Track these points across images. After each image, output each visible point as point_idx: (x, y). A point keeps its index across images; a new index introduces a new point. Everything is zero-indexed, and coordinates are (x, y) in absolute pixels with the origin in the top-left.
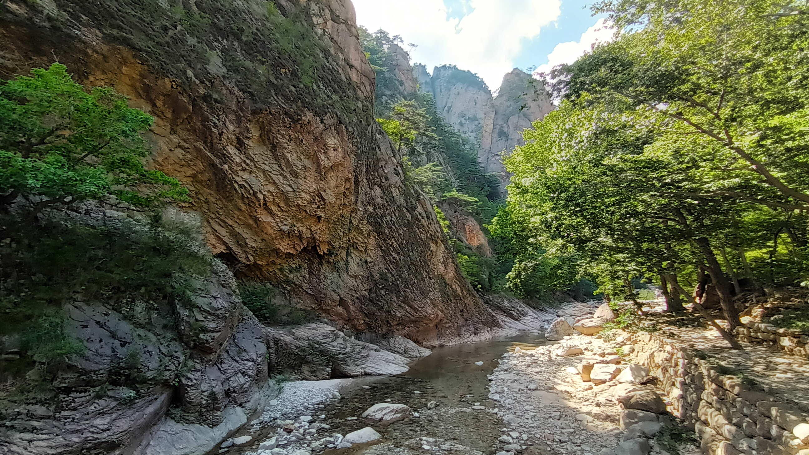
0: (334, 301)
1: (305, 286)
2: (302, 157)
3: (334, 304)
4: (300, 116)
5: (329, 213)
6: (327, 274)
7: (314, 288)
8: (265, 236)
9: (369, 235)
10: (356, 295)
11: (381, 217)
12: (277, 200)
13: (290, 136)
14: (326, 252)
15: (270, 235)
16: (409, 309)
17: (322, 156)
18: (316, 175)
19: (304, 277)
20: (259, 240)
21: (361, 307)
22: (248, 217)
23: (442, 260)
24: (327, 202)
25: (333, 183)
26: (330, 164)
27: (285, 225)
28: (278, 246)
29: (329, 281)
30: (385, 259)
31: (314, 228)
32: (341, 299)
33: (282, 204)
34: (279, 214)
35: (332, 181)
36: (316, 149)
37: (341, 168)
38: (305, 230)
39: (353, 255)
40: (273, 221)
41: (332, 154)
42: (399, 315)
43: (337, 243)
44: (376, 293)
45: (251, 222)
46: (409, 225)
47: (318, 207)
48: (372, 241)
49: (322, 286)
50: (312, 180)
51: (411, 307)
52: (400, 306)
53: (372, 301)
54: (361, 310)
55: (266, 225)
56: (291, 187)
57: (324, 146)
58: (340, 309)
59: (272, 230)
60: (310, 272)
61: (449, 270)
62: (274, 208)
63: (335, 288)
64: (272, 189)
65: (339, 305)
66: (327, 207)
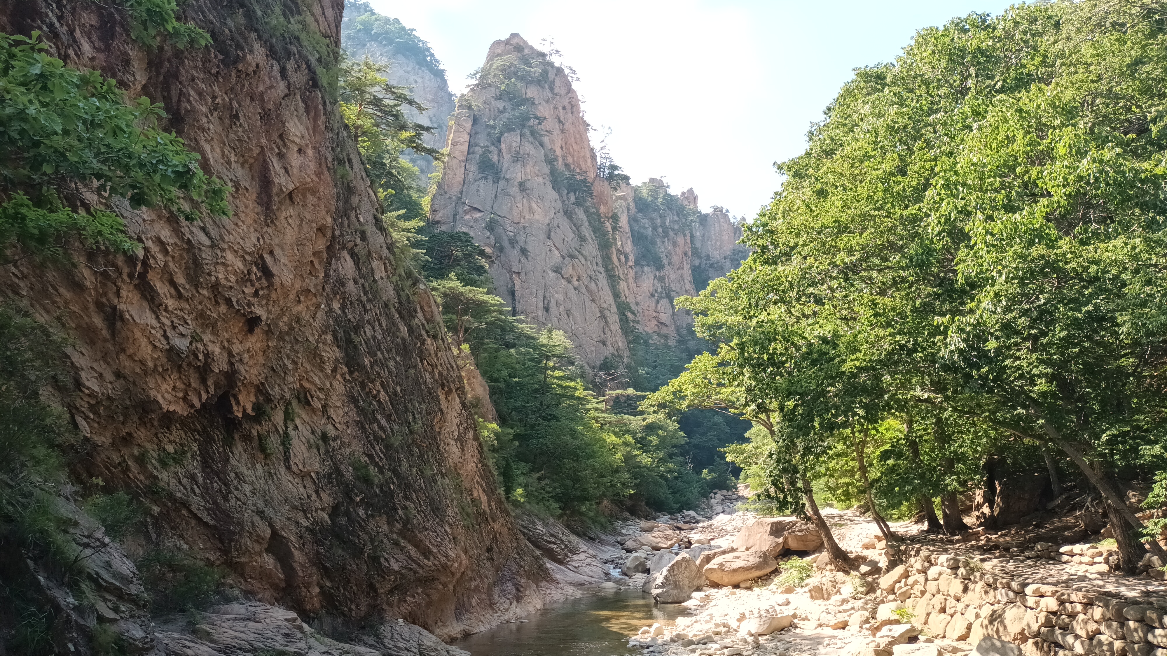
0: (259, 540)
1: (196, 502)
2: (233, 158)
3: (257, 548)
4: (243, 50)
5: (275, 311)
6: (244, 470)
7: (216, 510)
8: (127, 363)
9: (334, 370)
10: (305, 523)
11: (357, 329)
12: (171, 264)
13: (214, 98)
14: (249, 410)
15: (142, 362)
16: (412, 550)
17: (276, 165)
18: (259, 209)
19: (193, 478)
20: (109, 376)
21: (318, 553)
22: (92, 306)
23: (456, 434)
24: (277, 281)
25: (290, 236)
26: (291, 187)
27: (182, 335)
28: (153, 393)
29: (247, 488)
30: (364, 429)
31: (236, 348)
32: (275, 534)
33: (180, 279)
34: (171, 303)
35: (289, 230)
36: (264, 141)
37: (311, 199)
38: (217, 350)
39: (298, 421)
40: (154, 322)
41: (295, 160)
42: (396, 567)
43: (277, 389)
44: (347, 514)
45: (98, 321)
46: (404, 350)
47: (256, 294)
48: (339, 387)
49: (233, 502)
50: (249, 221)
51: (418, 545)
52: (396, 544)
53: (338, 537)
54: (317, 561)
55: (138, 334)
56: (207, 234)
57: (281, 136)
58: (269, 561)
59: (150, 348)
60: (206, 464)
61: (468, 456)
62: (162, 288)
63: (261, 505)
64: (166, 234)
65: (268, 550)
66: (274, 296)
